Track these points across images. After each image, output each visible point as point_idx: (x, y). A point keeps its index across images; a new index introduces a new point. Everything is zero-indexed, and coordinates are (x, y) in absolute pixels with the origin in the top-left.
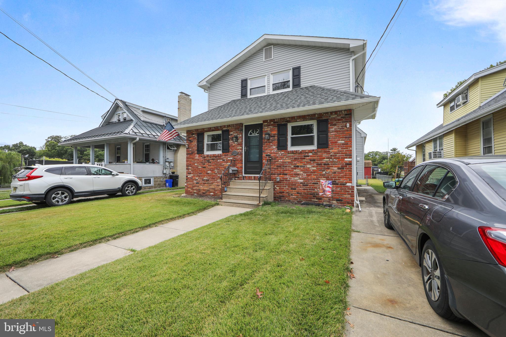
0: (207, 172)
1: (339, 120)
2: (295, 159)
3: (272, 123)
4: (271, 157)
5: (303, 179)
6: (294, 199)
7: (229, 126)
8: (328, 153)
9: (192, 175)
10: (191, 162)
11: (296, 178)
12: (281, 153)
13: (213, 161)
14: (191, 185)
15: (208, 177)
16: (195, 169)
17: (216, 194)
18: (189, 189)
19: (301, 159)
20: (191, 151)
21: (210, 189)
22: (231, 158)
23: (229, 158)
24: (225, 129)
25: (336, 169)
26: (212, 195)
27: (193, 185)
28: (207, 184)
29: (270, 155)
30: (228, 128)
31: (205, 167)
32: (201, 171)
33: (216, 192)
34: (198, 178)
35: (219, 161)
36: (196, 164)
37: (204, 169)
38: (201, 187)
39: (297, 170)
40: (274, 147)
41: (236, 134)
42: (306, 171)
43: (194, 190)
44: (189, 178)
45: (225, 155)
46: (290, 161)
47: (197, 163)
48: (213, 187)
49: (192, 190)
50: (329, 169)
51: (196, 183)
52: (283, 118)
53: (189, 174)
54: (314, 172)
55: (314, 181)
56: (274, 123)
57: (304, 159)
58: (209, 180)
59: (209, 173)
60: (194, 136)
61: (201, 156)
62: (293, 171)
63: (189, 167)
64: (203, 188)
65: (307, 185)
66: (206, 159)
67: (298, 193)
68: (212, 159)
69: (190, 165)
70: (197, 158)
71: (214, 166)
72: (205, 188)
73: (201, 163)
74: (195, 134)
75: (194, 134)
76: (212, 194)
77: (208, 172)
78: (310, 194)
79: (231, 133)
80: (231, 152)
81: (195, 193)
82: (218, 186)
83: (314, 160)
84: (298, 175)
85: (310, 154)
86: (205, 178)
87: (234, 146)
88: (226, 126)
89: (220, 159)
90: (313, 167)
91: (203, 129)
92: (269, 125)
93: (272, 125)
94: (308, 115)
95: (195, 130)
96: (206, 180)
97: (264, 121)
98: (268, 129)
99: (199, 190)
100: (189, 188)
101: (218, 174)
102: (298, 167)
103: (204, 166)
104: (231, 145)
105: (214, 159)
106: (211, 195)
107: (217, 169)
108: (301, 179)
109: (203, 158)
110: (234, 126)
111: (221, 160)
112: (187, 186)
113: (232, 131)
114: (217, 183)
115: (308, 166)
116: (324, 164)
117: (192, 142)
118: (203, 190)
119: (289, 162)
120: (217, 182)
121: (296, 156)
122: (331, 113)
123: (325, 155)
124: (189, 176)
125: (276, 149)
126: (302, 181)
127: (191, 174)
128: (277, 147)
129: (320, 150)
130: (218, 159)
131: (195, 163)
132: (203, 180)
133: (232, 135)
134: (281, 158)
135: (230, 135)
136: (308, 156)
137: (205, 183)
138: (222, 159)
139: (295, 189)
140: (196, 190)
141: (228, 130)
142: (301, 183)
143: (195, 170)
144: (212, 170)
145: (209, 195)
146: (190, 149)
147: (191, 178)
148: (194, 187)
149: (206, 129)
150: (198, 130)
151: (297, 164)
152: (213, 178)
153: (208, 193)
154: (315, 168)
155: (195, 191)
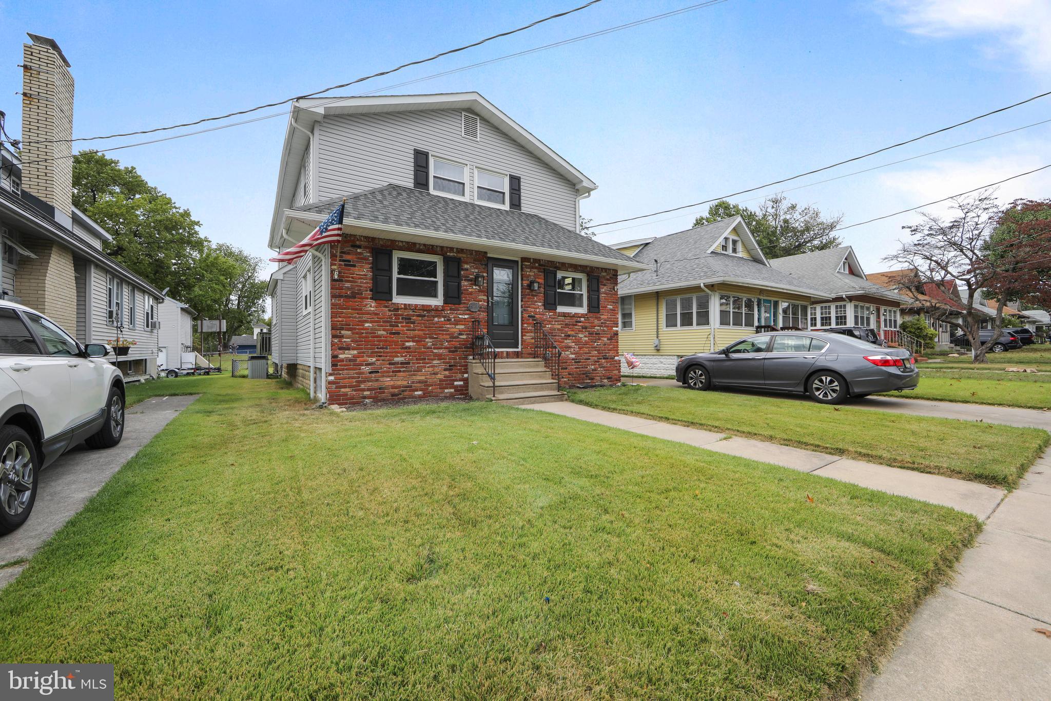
0: (404, 344)
1: (608, 280)
2: (566, 324)
3: (537, 265)
4: (535, 320)
5: (574, 354)
6: (565, 383)
7: (461, 251)
8: (599, 319)
9: (355, 352)
10: (350, 317)
11: (567, 353)
12: (549, 314)
13: (420, 318)
14: (353, 378)
15: (406, 356)
16: (366, 337)
17: (429, 392)
18: (343, 390)
19: (573, 325)
20: (348, 288)
21: (413, 383)
22: (466, 317)
23: (460, 316)
24: (452, 254)
25: (606, 339)
26: (420, 397)
27: (359, 377)
28: (404, 371)
29: (534, 317)
30: (460, 255)
31: (398, 333)
32: (386, 341)
33: (430, 388)
34: (374, 359)
35: (436, 319)
36: (367, 325)
37: (395, 338)
38: (387, 381)
39: (568, 341)
40: (540, 304)
41: (476, 271)
42: (578, 341)
43: (364, 390)
44: (342, 360)
45: (451, 310)
46: (559, 327)
47: (371, 322)
48: (423, 378)
49: (354, 393)
50: (599, 339)
51: (370, 373)
52: (551, 262)
53: (340, 349)
54: (586, 343)
55: (586, 356)
56: (540, 265)
57: (576, 325)
58: (409, 363)
59: (409, 348)
60: (359, 250)
61: (386, 307)
62: (563, 342)
63: (343, 332)
64: (392, 383)
65: (579, 362)
66: (402, 315)
67: (569, 374)
68: (418, 316)
69: (347, 325)
70: (372, 309)
71: (422, 330)
72: (399, 383)
73: (384, 322)
74: (366, 247)
75: (359, 247)
76: (420, 393)
77: (407, 344)
78: (583, 374)
79: (466, 266)
80: (464, 303)
81: (365, 398)
82: (434, 374)
83: (586, 328)
84: (570, 347)
85: (582, 319)
86: (396, 359)
87: (471, 293)
88: (455, 250)
89: (439, 317)
90: (585, 337)
91: (393, 241)
92: (533, 268)
93: (536, 268)
94: (580, 266)
95: (366, 237)
96: (402, 363)
97: (524, 259)
98: (531, 274)
99: (380, 389)
100: (345, 387)
101: (435, 348)
102: (569, 336)
103: (394, 330)
104: (465, 290)
105: (425, 316)
106: (416, 398)
107: (430, 338)
108: (572, 354)
109: (390, 310)
110: (471, 254)
111: (443, 319)
112: (338, 383)
113: (467, 263)
114: (431, 369)
115: (580, 335)
116: (596, 334)
117: (354, 266)
118: (393, 387)
119: (558, 329)
120: (432, 367)
121: (567, 321)
122: (602, 269)
123: (596, 322)
124: (341, 356)
125: (543, 308)
126: (573, 356)
127: (349, 349)
128: (544, 305)
129: (591, 315)
130: (434, 317)
131: (366, 321)
132: (390, 364)
133: (467, 270)
134: (550, 323)
135: (463, 270)
136: (580, 322)
137: (400, 371)
138: (444, 317)
139: (566, 368)
140: (368, 390)
141: (460, 259)
142: (573, 359)
143: (366, 342)
144: (419, 340)
145: (409, 398)
146: (348, 285)
147: (350, 360)
148: (364, 382)
149: (401, 244)
150: (373, 239)
151: (569, 333)
152: (423, 357)
153: (406, 393)
154: (587, 339)
155: (367, 393)
